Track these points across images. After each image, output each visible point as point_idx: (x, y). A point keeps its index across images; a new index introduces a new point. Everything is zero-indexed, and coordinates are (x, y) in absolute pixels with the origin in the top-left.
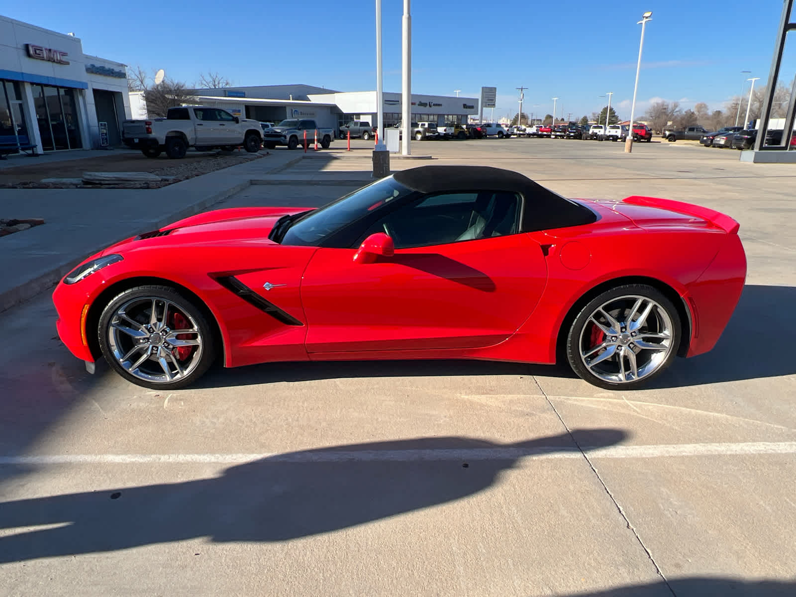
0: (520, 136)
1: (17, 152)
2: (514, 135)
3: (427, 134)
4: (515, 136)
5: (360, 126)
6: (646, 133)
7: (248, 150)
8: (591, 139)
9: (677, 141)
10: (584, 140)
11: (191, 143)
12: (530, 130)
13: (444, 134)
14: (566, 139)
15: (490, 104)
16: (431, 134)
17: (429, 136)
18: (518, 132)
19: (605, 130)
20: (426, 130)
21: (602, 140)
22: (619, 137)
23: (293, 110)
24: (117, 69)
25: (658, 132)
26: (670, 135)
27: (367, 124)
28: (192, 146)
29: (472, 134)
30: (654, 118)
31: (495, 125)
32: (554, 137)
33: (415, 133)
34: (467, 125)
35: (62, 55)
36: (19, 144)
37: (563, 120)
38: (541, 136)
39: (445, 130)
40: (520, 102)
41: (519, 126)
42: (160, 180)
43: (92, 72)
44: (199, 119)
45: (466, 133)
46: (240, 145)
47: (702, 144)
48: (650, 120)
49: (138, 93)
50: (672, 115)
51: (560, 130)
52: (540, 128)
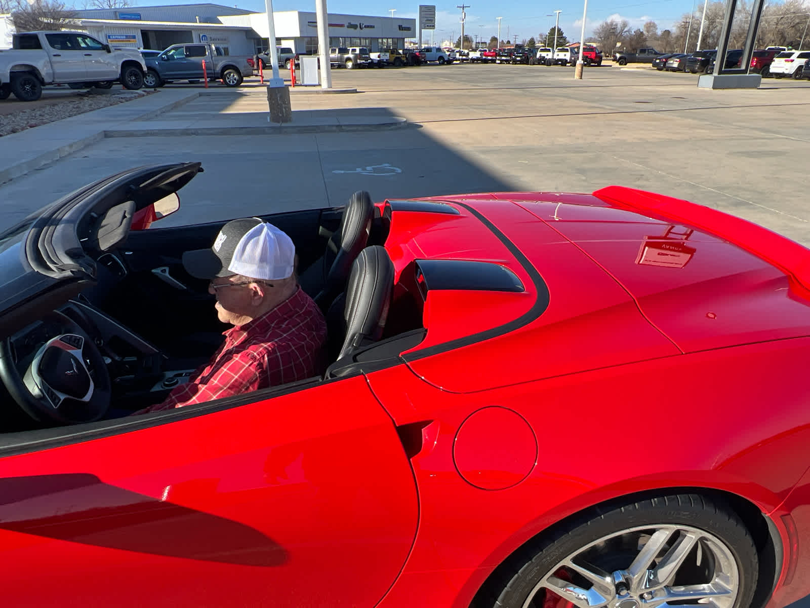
0: (463, 62)
2: (456, 60)
3: (359, 61)
4: (458, 62)
5: (283, 53)
6: (596, 57)
7: (128, 87)
8: (539, 64)
9: (628, 64)
10: (531, 65)
11: (47, 80)
12: (473, 55)
13: (378, 60)
14: (512, 64)
15: (429, 25)
16: (364, 61)
17: (361, 64)
18: (461, 57)
19: (553, 53)
20: (357, 57)
21: (550, 65)
22: (568, 61)
23: (201, 35)
25: (607, 55)
26: (620, 58)
27: (288, 51)
28: (50, 84)
29: (410, 61)
30: (603, 39)
31: (435, 49)
32: (499, 62)
33: (344, 60)
37: (509, 42)
38: (485, 61)
39: (379, 56)
40: (462, 22)
41: (462, 50)
44: (54, 48)
45: (403, 59)
46: (117, 80)
47: (655, 67)
48: (599, 42)
49: (5, 16)
50: (621, 35)
51: (506, 54)
52: (483, 52)
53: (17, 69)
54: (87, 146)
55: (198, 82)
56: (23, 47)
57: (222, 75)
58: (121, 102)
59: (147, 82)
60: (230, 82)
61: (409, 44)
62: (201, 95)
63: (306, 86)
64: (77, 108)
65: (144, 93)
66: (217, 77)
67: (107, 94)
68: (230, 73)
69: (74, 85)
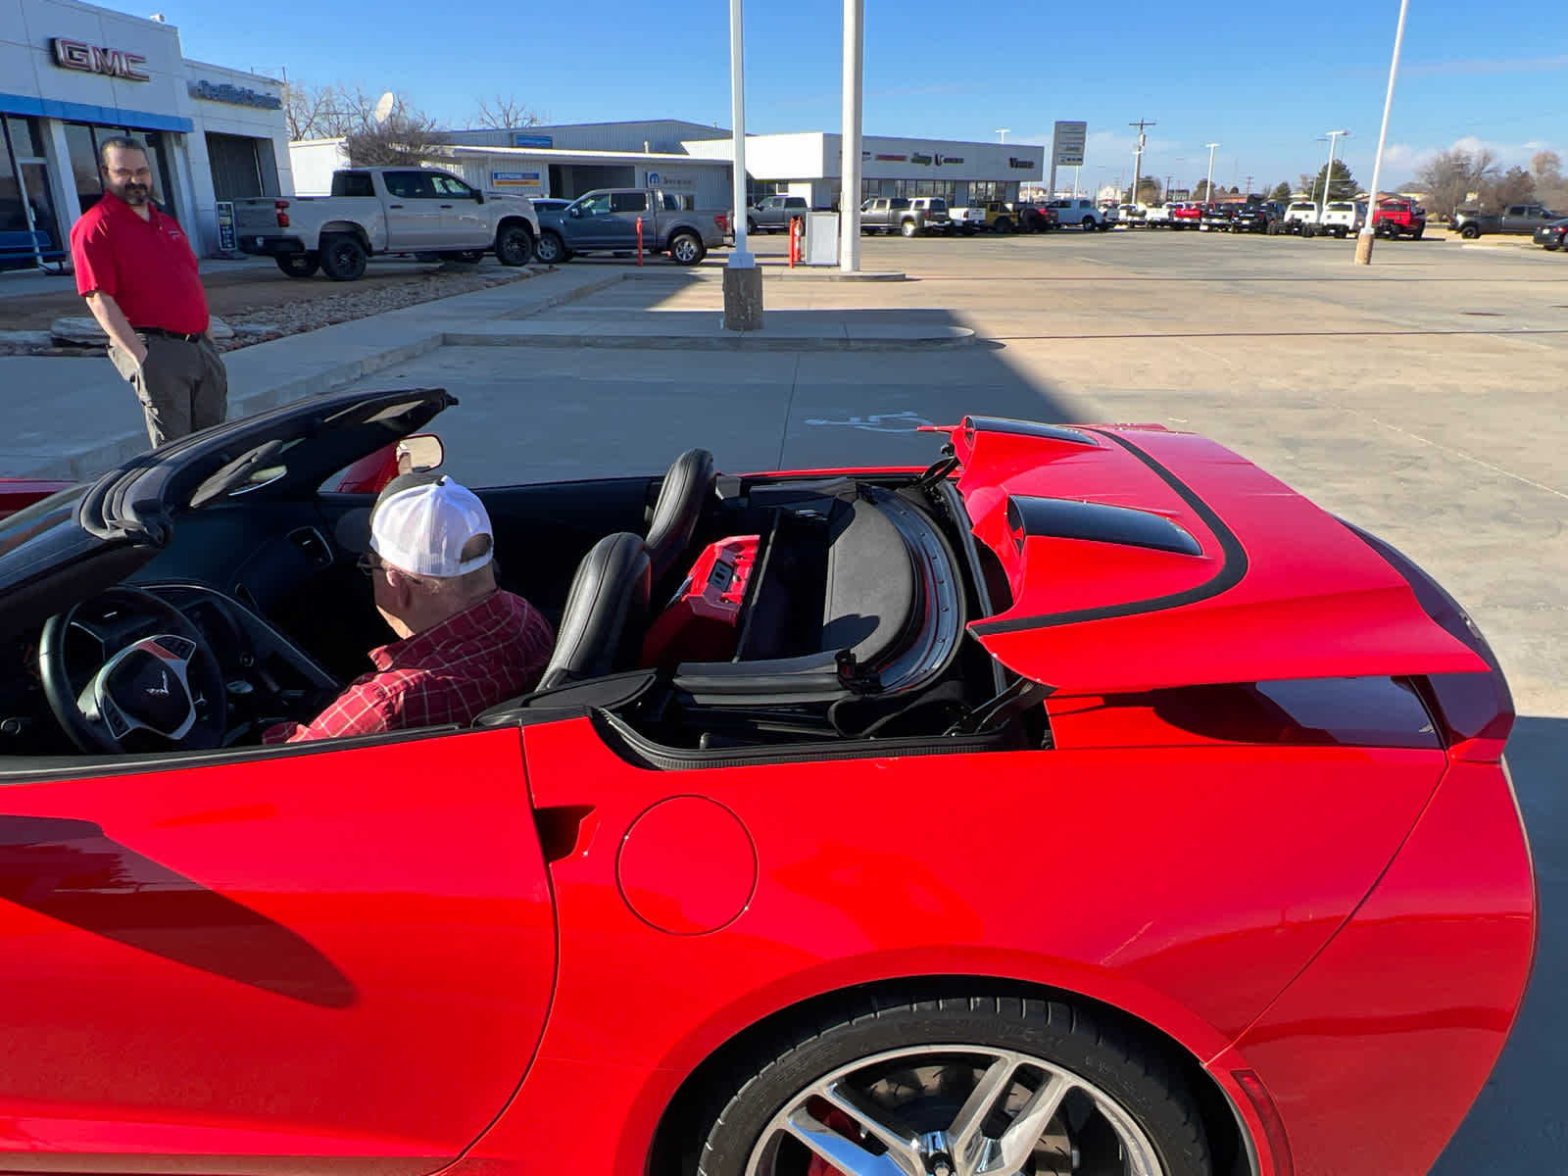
0: (1133, 227)
1: (35, 265)
2: (1121, 223)
3: (927, 223)
4: (1124, 227)
5: (786, 206)
6: (1412, 221)
7: (505, 262)
8: (1289, 233)
9: (1482, 237)
10: (1271, 234)
11: (376, 247)
12: (1154, 214)
13: (964, 223)
14: (1234, 232)
15: (1072, 157)
16: (936, 223)
17: (930, 228)
18: (1129, 218)
19: (1320, 211)
20: (924, 215)
21: (1312, 235)
22: (1351, 228)
23: (649, 174)
24: (260, 90)
25: (1445, 217)
26: (1467, 224)
27: (799, 202)
28: (380, 253)
29: (1027, 223)
30: (1436, 185)
31: (1078, 204)
32: (1206, 228)
33: (900, 221)
34: (1016, 203)
35: (132, 61)
36: (37, 250)
37: (1235, 190)
38: (1178, 227)
39: (966, 215)
40: (1137, 153)
41: (1133, 204)
42: (232, 334)
43: (203, 97)
44: (395, 194)
45: (1012, 219)
46: (490, 249)
47: (1539, 243)
48: (1431, 192)
49: (337, 140)
50: (1479, 179)
51: (1221, 214)
52: (1176, 210)
53: (331, 229)
54: (411, 358)
55: (630, 255)
56: (348, 194)
57: (670, 245)
58: (488, 287)
59: (543, 253)
60: (682, 256)
61: (1029, 193)
62: (626, 277)
63: (814, 266)
64: (415, 293)
65: (529, 272)
66: (661, 247)
67: (469, 271)
68: (682, 242)
69: (424, 256)
